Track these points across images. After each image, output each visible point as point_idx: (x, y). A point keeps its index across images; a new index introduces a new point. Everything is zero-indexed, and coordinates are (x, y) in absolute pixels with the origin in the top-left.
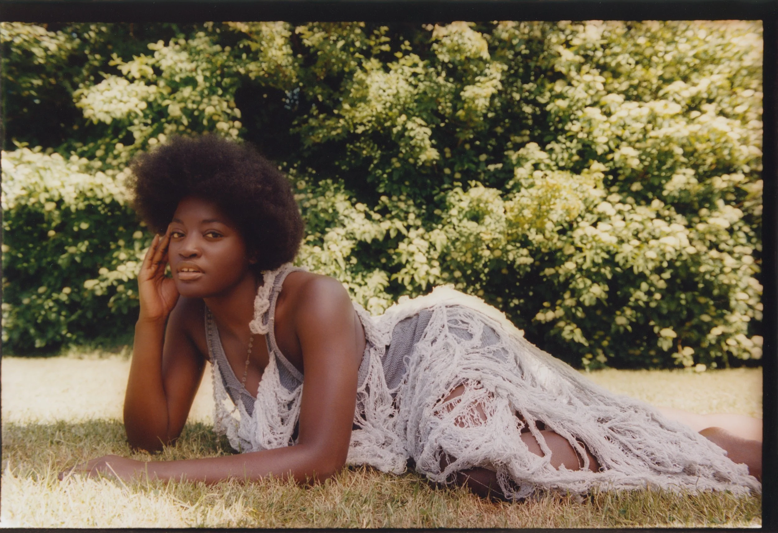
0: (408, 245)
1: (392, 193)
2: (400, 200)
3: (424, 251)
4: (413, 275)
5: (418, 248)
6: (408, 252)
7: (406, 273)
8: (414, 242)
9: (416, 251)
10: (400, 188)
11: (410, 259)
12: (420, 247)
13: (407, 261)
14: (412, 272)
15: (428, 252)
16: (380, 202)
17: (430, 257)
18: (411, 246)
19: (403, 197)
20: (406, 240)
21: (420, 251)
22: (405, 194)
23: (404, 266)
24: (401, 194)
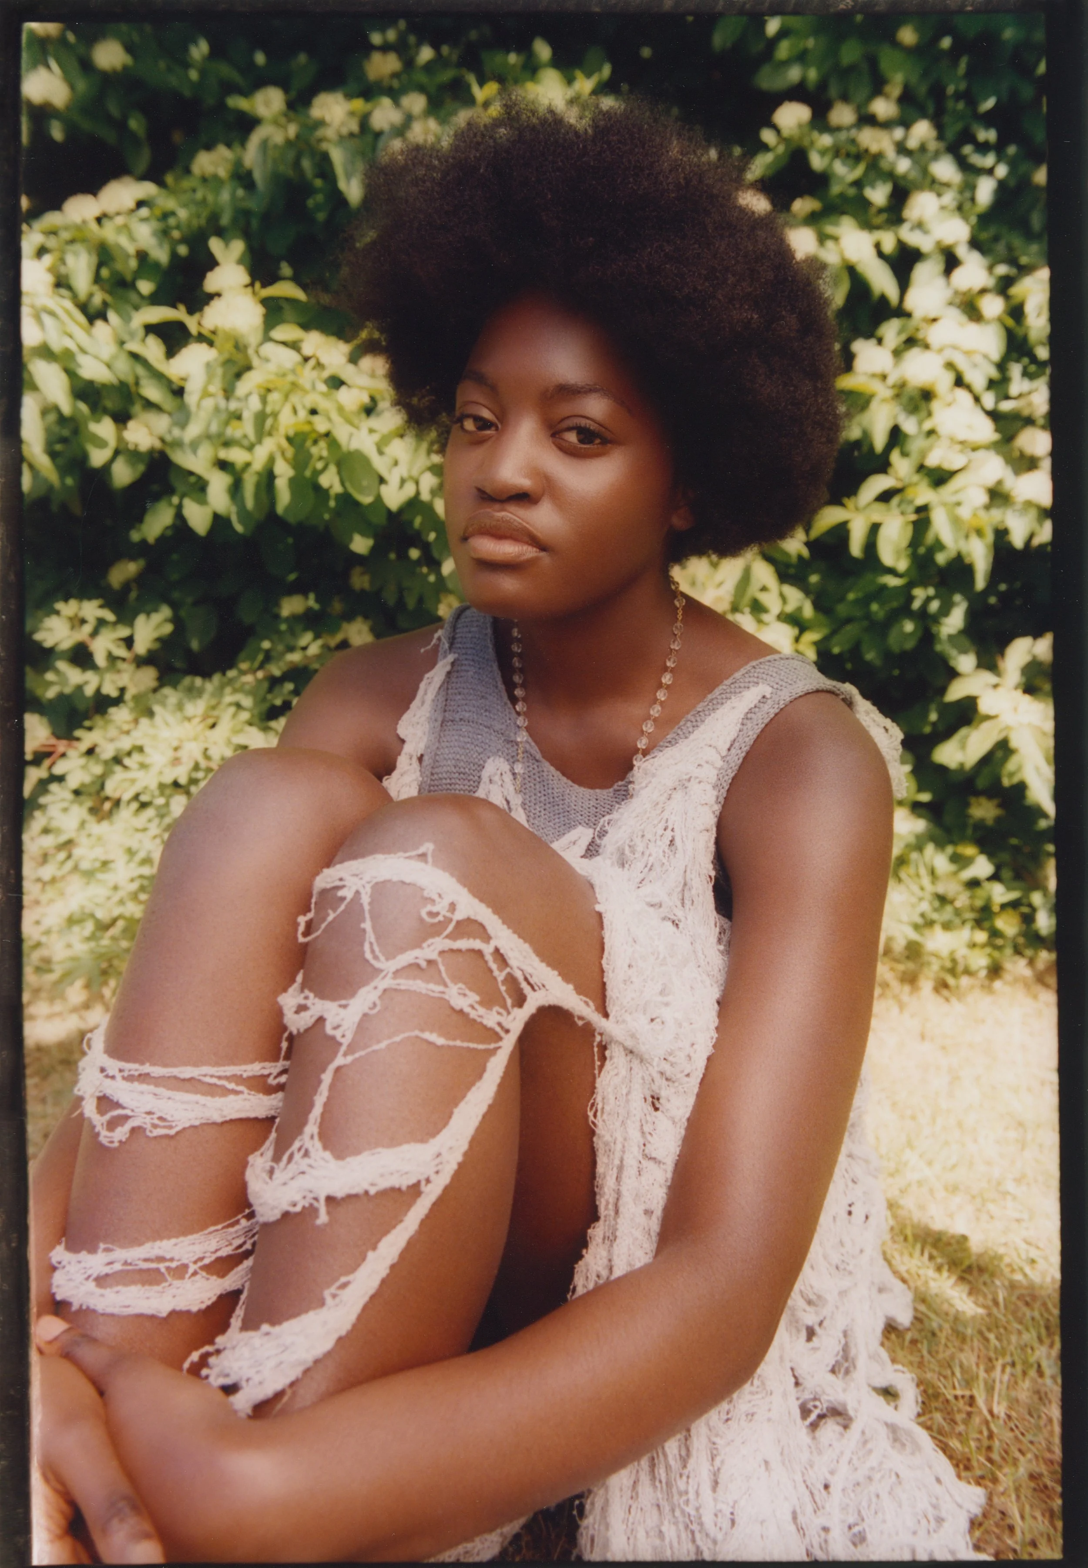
0: (897, 353)
1: (833, 91)
2: (867, 120)
3: (978, 378)
4: (923, 510)
5: (950, 366)
6: (900, 388)
7: (885, 497)
8: (935, 335)
9: (943, 382)
10: (873, 62)
11: (909, 426)
12: (962, 364)
13: (896, 436)
14: (923, 494)
15: (1000, 384)
16: (767, 136)
17: (1006, 406)
18: (914, 355)
19: (883, 108)
20: (891, 330)
21: (959, 382)
22: (895, 90)
23: (882, 465)
24: (878, 88)
